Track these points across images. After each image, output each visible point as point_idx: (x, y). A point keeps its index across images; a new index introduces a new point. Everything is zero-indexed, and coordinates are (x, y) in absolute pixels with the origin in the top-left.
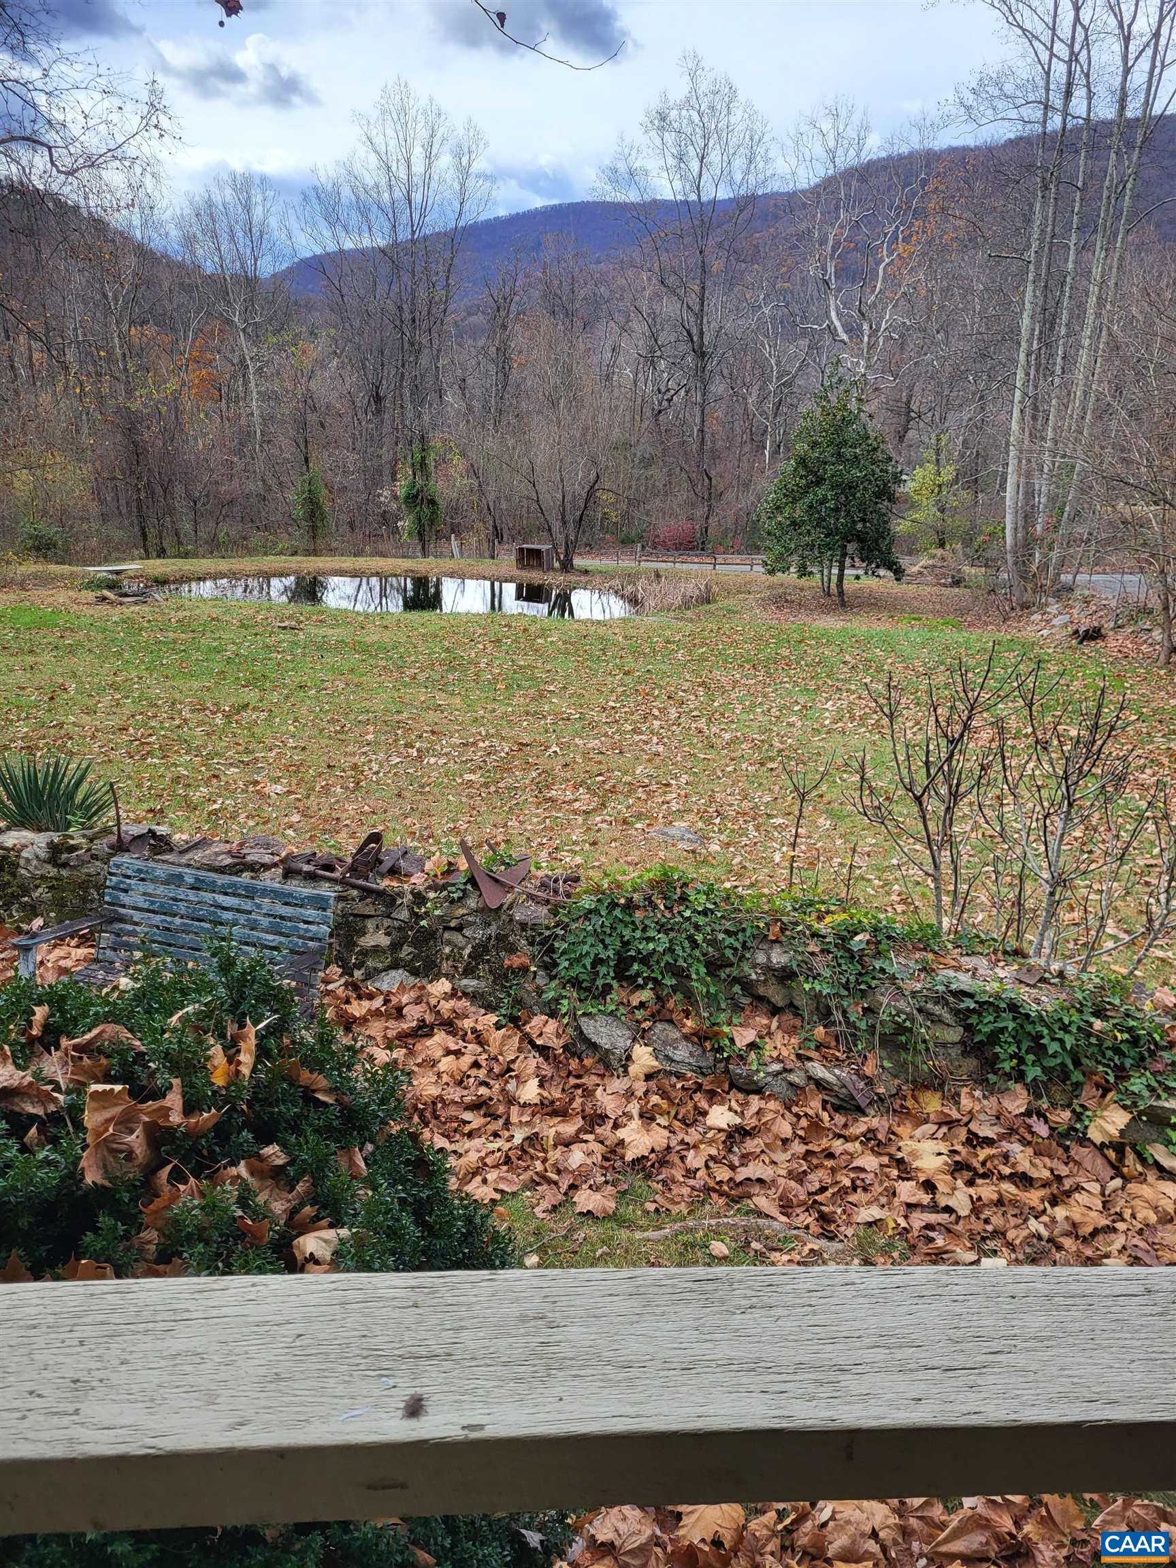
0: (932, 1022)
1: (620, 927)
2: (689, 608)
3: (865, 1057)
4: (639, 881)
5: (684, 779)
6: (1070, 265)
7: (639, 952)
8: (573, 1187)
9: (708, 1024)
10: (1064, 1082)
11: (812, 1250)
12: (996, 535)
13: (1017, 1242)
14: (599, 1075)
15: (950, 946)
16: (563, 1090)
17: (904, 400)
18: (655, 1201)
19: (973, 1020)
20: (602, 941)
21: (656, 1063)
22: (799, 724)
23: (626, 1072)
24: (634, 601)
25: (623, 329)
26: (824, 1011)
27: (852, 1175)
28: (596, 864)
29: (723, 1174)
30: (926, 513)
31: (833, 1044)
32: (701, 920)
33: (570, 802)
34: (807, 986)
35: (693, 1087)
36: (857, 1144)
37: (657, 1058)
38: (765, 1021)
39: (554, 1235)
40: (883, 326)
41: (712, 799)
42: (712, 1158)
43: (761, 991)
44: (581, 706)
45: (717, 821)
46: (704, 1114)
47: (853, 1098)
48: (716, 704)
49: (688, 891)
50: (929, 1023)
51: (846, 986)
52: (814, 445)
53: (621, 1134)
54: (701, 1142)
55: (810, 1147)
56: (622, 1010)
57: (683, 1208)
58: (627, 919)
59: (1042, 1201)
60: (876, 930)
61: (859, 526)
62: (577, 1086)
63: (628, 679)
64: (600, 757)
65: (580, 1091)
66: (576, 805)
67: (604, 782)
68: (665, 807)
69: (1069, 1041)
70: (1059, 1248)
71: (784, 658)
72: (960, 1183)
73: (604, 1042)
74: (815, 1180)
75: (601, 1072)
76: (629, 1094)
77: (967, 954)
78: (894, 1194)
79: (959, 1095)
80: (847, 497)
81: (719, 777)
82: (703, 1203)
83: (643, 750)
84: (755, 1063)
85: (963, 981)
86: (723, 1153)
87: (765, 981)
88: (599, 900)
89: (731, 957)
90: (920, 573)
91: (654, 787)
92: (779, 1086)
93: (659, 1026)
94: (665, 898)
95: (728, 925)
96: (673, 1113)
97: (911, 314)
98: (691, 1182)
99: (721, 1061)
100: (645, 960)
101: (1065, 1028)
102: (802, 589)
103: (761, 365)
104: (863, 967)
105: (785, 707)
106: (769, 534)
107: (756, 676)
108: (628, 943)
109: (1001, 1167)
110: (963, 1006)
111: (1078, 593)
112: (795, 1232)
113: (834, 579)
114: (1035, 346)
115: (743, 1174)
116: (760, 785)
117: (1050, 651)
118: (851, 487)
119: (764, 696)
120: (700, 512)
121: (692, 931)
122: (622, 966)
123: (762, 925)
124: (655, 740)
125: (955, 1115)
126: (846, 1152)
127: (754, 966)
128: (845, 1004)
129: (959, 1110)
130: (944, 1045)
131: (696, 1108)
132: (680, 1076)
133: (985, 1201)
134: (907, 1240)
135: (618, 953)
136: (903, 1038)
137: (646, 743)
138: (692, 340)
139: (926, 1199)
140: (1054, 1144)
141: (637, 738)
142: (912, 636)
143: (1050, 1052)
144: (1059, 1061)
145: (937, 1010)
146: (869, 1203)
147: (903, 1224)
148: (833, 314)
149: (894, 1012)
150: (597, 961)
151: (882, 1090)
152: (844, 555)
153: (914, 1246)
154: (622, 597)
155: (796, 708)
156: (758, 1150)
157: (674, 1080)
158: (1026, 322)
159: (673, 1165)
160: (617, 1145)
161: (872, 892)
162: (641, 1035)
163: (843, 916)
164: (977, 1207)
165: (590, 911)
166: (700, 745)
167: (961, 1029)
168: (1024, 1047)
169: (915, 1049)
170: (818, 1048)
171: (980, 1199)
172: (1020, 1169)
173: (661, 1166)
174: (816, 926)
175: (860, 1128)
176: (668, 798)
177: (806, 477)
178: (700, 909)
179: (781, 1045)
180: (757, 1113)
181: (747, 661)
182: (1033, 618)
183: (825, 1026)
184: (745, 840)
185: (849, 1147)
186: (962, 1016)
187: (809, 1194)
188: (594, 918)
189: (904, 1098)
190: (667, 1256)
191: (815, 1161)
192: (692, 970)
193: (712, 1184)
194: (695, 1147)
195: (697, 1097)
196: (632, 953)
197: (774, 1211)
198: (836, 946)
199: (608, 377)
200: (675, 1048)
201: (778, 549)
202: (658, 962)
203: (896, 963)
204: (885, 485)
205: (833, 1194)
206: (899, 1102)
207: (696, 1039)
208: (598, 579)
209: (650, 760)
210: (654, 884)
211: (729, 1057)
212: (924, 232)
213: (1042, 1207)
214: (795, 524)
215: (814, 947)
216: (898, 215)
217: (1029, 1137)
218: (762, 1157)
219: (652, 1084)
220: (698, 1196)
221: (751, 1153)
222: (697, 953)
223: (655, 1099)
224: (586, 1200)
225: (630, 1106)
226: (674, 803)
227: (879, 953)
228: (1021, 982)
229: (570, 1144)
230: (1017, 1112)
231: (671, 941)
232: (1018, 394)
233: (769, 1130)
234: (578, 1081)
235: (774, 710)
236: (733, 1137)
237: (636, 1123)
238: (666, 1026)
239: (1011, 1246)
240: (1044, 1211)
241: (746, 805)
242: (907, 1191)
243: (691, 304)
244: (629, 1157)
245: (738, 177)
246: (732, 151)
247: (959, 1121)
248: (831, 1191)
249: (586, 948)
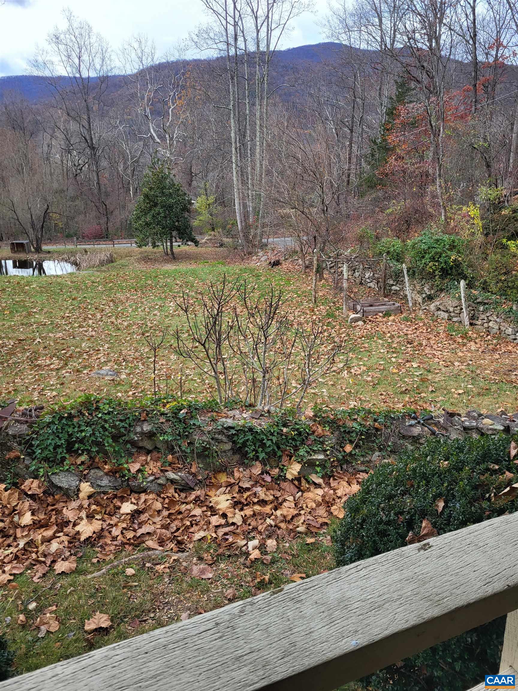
0: (218, 442)
1: (66, 428)
2: (103, 266)
3: (191, 464)
4: (74, 403)
5: (106, 346)
6: (247, 112)
7: (78, 438)
8: (54, 562)
9: (116, 465)
10: (275, 457)
11: (174, 560)
12: (235, 224)
13: (262, 531)
14: (64, 502)
15: (222, 408)
16: (45, 514)
17: (189, 167)
18: (97, 557)
19: (235, 438)
20: (58, 436)
21: (92, 490)
22: (159, 314)
23: (78, 497)
24: (75, 264)
25: (51, 136)
26: (170, 448)
27: (190, 520)
28: (64, 394)
29: (130, 535)
30: (205, 217)
31: (177, 461)
32: (107, 417)
33: (49, 365)
34: (161, 438)
35: (113, 496)
36: (192, 505)
37: (93, 487)
38: (144, 458)
39: (44, 589)
40: (175, 136)
41: (121, 354)
42: (124, 528)
43: (141, 444)
44: (51, 317)
45: (124, 364)
46: (119, 508)
47: (188, 484)
48: (119, 309)
49: (99, 405)
50: (217, 444)
51: (179, 435)
52: (151, 189)
53: (77, 528)
54: (119, 522)
55: (171, 511)
56: (72, 467)
57: (112, 556)
58: (70, 423)
59: (271, 509)
60: (190, 407)
61: (177, 224)
62: (52, 510)
63: (75, 302)
64: (63, 341)
65: (54, 513)
66: (52, 366)
67: (66, 353)
68: (98, 361)
69: (274, 439)
70: (279, 528)
71: (149, 285)
72: (237, 511)
73: (65, 485)
74: (174, 527)
75: (65, 500)
76: (81, 507)
77: (230, 410)
78: (210, 523)
79: (233, 472)
80: (169, 212)
81: (123, 343)
82: (121, 552)
83: (85, 335)
84: (141, 479)
85: (230, 422)
86: (129, 525)
87: (142, 439)
88: (54, 417)
89: (124, 432)
90: (206, 242)
91: (92, 352)
92: (154, 487)
93: (92, 471)
94: (88, 410)
95: (121, 417)
96: (103, 512)
97: (185, 130)
98: (115, 543)
99: (125, 481)
100: (81, 441)
101: (272, 434)
102: (155, 253)
103: (123, 154)
104: (186, 424)
105: (152, 307)
106: (136, 229)
107: (137, 294)
108: (72, 434)
109: (254, 499)
110: (230, 433)
111: (269, 246)
112: (166, 553)
113: (169, 247)
114: (238, 145)
115: (140, 532)
116: (143, 344)
117: (261, 271)
118: (170, 207)
119: (142, 303)
120: (103, 220)
121: (103, 423)
122: (71, 446)
123: (137, 414)
124: (90, 329)
125: (232, 481)
126: (187, 510)
127: (136, 434)
128: (179, 443)
129: (234, 479)
130: (225, 452)
131: (115, 506)
132: (105, 493)
133: (248, 516)
134: (216, 543)
135: (66, 441)
136: (207, 453)
137: (86, 331)
138: (87, 142)
139: (223, 521)
140: (274, 484)
141: (81, 330)
142: (205, 270)
143: (267, 446)
144: (271, 448)
145: (220, 437)
146: (199, 530)
147: (214, 535)
148: (152, 130)
149: (201, 442)
150: (56, 447)
151: (200, 478)
152: (172, 237)
153: (220, 545)
154: (69, 262)
155: (157, 307)
156: (147, 519)
157: (102, 495)
158: (233, 135)
159: (105, 537)
160: (76, 534)
161: (197, 385)
162: (84, 478)
163: (175, 403)
164: (245, 520)
165: (50, 423)
166: (113, 329)
167: (231, 443)
168: (257, 446)
169: (212, 456)
170: (170, 465)
171: (246, 516)
172: (261, 498)
173: (99, 539)
174: (162, 409)
175: (193, 497)
176: (99, 357)
177: (149, 203)
178: (106, 412)
179: (153, 467)
180: (145, 502)
181: (132, 288)
182: (253, 258)
183: (172, 455)
184: (137, 371)
185: (188, 507)
186: (230, 438)
187: (172, 533)
188: (52, 426)
189: (211, 478)
190: (104, 583)
191: (173, 517)
192: (105, 442)
193: (125, 541)
194: (116, 525)
195: (115, 501)
196: (74, 439)
197: (156, 546)
198: (173, 417)
199: (48, 159)
200: (101, 480)
201: (142, 236)
202: (88, 441)
203: (200, 420)
204: (185, 205)
205: (183, 530)
206: (208, 481)
207: (111, 474)
208: (56, 255)
209: (88, 340)
210: (82, 404)
211: (128, 479)
212: (187, 96)
213: (271, 512)
214: (147, 224)
215: (162, 420)
216: (174, 88)
217: (263, 483)
218: (149, 522)
219: (92, 500)
220: (119, 549)
221: (143, 521)
222: (107, 433)
223: (94, 507)
224: (61, 566)
225: (82, 513)
226: (102, 358)
227: (192, 417)
228: (253, 418)
229: (51, 540)
230: (258, 474)
231: (93, 430)
232: (234, 165)
233: (151, 508)
234: (53, 508)
235: (147, 309)
236: (134, 516)
237: (85, 521)
238: (96, 470)
239: (260, 533)
240: (272, 514)
241: (137, 354)
242: (215, 520)
243: (84, 124)
244: (82, 539)
245: (98, 67)
246: (93, 55)
247: (234, 483)
248: (181, 529)
249: (49, 441)
